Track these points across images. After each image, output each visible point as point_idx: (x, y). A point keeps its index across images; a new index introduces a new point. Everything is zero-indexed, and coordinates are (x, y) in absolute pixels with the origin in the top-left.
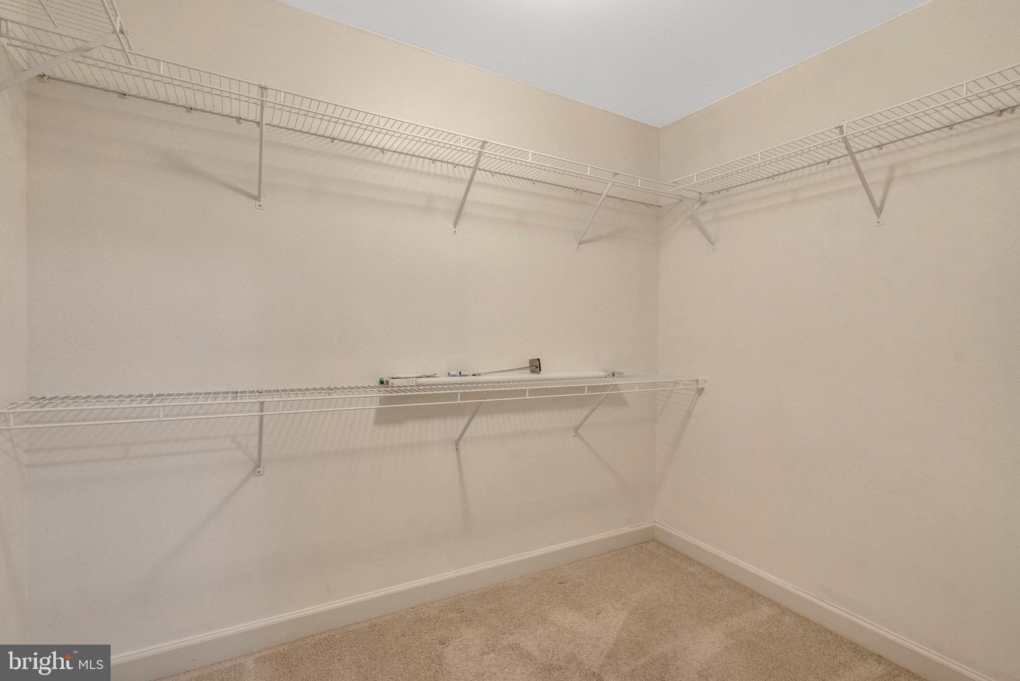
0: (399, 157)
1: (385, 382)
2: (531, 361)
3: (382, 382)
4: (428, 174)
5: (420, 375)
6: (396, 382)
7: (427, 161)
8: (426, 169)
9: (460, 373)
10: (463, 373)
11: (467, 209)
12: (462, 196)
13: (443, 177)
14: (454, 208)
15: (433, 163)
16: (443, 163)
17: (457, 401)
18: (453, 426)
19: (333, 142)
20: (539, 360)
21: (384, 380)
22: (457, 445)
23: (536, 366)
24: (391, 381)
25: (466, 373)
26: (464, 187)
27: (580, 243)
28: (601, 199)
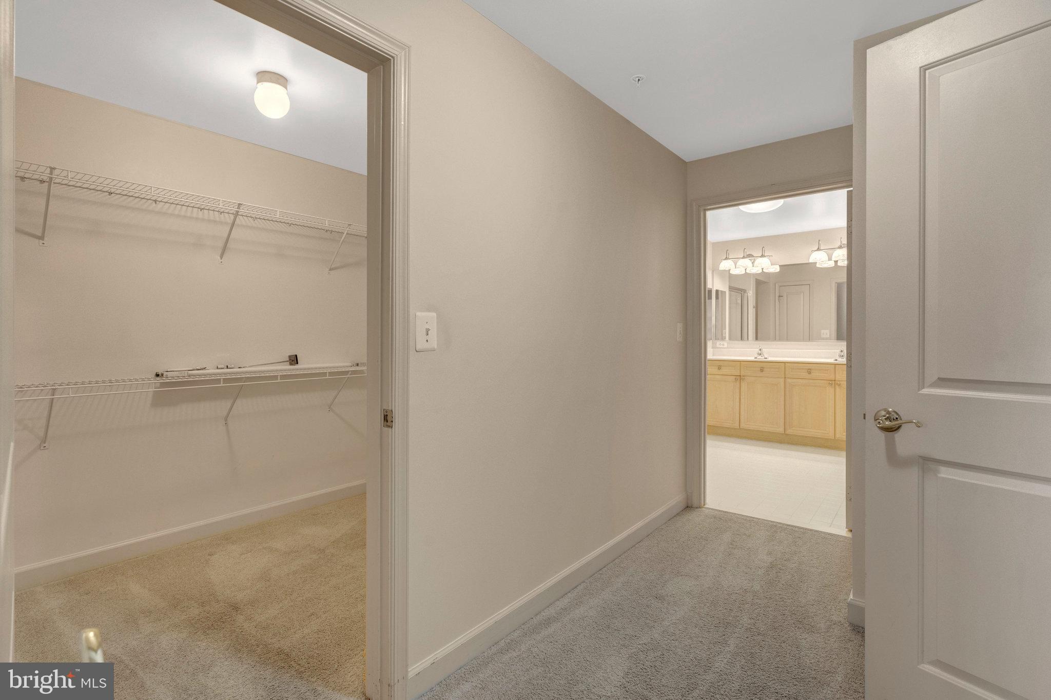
0: (175, 207)
1: (160, 375)
2: (290, 357)
3: (157, 375)
4: (197, 219)
5: (191, 369)
6: (169, 374)
7: (195, 210)
8: (195, 215)
9: (227, 366)
10: (229, 366)
11: (231, 245)
12: (226, 235)
13: (209, 221)
14: (221, 244)
15: (201, 211)
16: (210, 211)
17: (220, 384)
18: (221, 407)
19: (110, 195)
20: (296, 355)
21: (160, 373)
22: (226, 420)
23: (294, 360)
24: (165, 374)
25: (233, 366)
26: (228, 229)
27: (330, 270)
28: (344, 236)
